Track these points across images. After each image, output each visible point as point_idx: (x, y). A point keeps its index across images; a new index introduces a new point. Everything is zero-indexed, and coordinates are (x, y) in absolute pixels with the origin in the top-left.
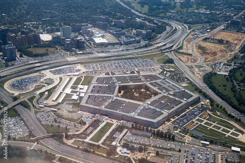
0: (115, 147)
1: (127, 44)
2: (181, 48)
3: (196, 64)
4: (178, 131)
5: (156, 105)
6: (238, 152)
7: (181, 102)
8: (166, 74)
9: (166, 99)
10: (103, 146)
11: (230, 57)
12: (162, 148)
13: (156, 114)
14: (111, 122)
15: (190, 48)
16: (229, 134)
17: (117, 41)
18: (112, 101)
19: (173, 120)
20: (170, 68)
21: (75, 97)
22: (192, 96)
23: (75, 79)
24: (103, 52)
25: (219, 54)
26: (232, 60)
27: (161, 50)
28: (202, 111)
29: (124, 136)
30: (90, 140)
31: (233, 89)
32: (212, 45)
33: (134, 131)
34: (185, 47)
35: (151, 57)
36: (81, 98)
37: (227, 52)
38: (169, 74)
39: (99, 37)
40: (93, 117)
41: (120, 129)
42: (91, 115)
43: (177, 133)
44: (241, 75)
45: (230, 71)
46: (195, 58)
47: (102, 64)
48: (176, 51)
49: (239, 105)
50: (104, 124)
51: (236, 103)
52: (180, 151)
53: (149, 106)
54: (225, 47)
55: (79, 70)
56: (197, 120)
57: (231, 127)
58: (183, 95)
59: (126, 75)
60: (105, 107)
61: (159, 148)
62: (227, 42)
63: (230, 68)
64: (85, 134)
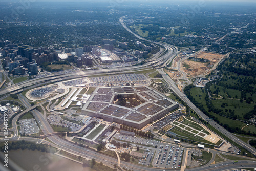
0: (105, 143)
1: (126, 62)
2: (169, 65)
3: (180, 78)
4: (157, 132)
5: (142, 110)
6: (203, 148)
7: (163, 109)
8: (155, 86)
9: (151, 106)
10: (96, 143)
11: (208, 73)
12: (143, 145)
13: (141, 118)
14: (104, 123)
15: (178, 66)
16: (197, 134)
17: (119, 60)
18: (107, 107)
19: (154, 123)
20: (158, 81)
21: (79, 104)
22: (172, 104)
23: (81, 89)
24: (106, 68)
25: (200, 70)
26: (210, 75)
27: (153, 67)
28: (179, 116)
29: (113, 135)
30: (86, 137)
31: (207, 99)
32: (195, 63)
33: (122, 131)
34: (173, 65)
35: (145, 72)
36: (83, 104)
37: (206, 69)
38: (157, 86)
39: (105, 56)
40: (91, 119)
41: (111, 129)
42: (89, 118)
43: (156, 133)
44: (215, 87)
45: (207, 84)
46: (180, 74)
47: (105, 78)
48: (165, 68)
49: (210, 111)
50: (99, 125)
51: (207, 109)
52: (156, 147)
53: (137, 112)
54: (205, 65)
55: (86, 82)
56: (173, 123)
57: (200, 128)
58: (166, 103)
59: (122, 87)
60: (101, 112)
61: (140, 144)
62: (207, 61)
63: (206, 82)
64: (83, 133)
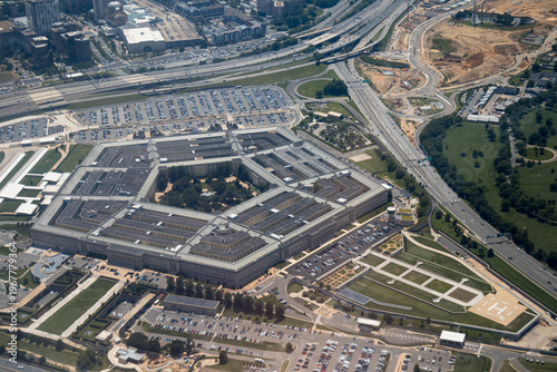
0: (107, 345)
1: (222, 42)
2: (377, 48)
3: (413, 93)
4: (300, 295)
5: (255, 220)
6: (458, 345)
7: (330, 209)
8: (316, 127)
9: (289, 203)
10: (72, 344)
11: (521, 66)
12: (243, 343)
13: (244, 245)
14: (111, 275)
15: (410, 47)
16: (445, 296)
17: (195, 36)
18: (127, 216)
19: (293, 261)
20: (331, 108)
21: (27, 208)
22: (366, 189)
23: (41, 153)
24: (142, 71)
25: (491, 59)
26: (526, 75)
27: (318, 57)
28: (386, 232)
29: (141, 312)
30: (42, 327)
31: (501, 166)
32: (477, 32)
33: (172, 298)
34: (395, 44)
35: (282, 79)
36: (42, 208)
37: (514, 51)
38: (323, 126)
39: (142, 25)
40: (66, 262)
41: (132, 293)
42: (59, 258)
43: (297, 299)
44: (539, 119)
45: (509, 110)
46: (416, 76)
47: (133, 107)
48: (364, 57)
49: (505, 209)
50: (91, 280)
51: (494, 201)
52: (289, 349)
53: (232, 225)
54: (513, 37)
55: (60, 129)
56: (365, 259)
57: (457, 272)
58: (346, 186)
59: (189, 138)
60: (102, 234)
61: (234, 342)
62: (525, 21)
63: (510, 100)
64: (31, 311)
